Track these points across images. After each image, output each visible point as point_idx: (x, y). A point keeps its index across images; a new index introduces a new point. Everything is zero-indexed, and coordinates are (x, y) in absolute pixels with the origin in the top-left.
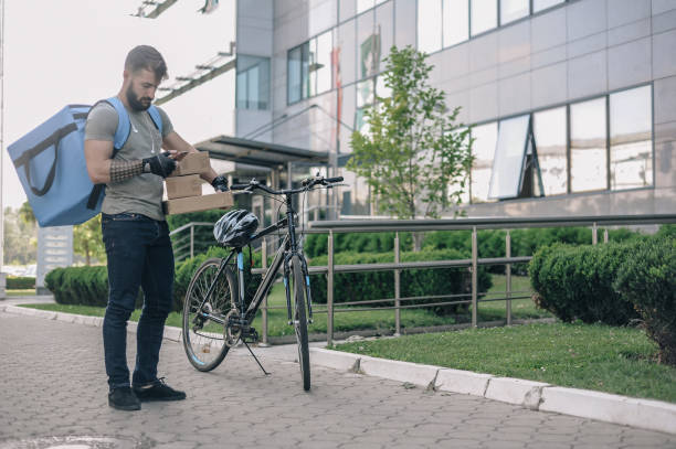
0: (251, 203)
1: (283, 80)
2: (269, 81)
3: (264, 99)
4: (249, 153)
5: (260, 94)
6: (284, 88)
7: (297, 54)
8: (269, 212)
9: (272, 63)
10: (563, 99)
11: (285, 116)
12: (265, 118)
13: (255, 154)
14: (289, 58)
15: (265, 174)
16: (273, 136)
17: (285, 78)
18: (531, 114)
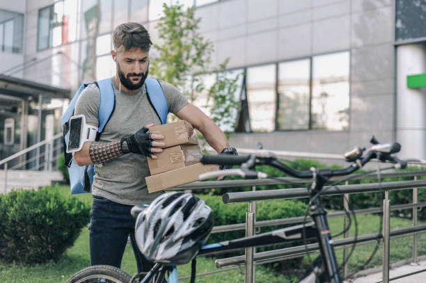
0: (3, 124)
1: (34, 32)
2: (22, 31)
3: (17, 45)
4: (6, 86)
5: (14, 41)
6: (35, 39)
7: (47, 13)
8: (18, 132)
9: (25, 17)
10: (273, 58)
11: (35, 59)
12: (18, 59)
13: (11, 87)
14: (40, 15)
15: (16, 103)
16: (24, 74)
17: (35, 30)
18: (245, 69)
